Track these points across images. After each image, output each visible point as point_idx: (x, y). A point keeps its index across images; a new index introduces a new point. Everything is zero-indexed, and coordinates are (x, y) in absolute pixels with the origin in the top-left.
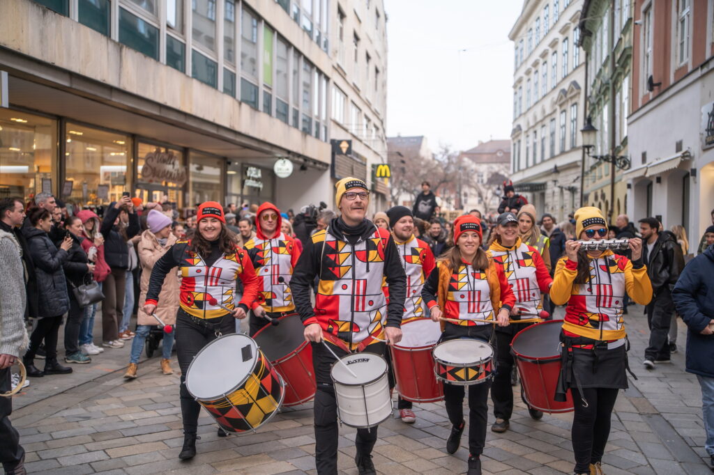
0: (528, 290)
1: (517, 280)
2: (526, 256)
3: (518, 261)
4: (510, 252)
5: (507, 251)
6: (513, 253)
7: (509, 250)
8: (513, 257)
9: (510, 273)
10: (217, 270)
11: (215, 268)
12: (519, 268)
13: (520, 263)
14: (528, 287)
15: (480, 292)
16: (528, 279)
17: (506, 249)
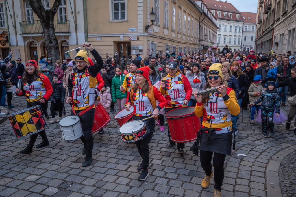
0: (179, 94)
1: (174, 90)
2: (179, 79)
3: (175, 82)
4: (172, 78)
5: (171, 77)
6: (174, 78)
7: (172, 77)
8: (173, 80)
9: (171, 87)
10: (32, 86)
11: (31, 85)
12: (175, 84)
13: (176, 82)
14: (178, 92)
15: (144, 102)
16: (178, 89)
17: (171, 76)
